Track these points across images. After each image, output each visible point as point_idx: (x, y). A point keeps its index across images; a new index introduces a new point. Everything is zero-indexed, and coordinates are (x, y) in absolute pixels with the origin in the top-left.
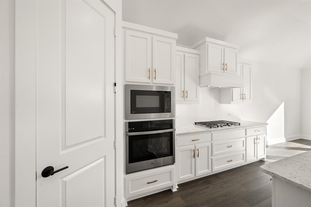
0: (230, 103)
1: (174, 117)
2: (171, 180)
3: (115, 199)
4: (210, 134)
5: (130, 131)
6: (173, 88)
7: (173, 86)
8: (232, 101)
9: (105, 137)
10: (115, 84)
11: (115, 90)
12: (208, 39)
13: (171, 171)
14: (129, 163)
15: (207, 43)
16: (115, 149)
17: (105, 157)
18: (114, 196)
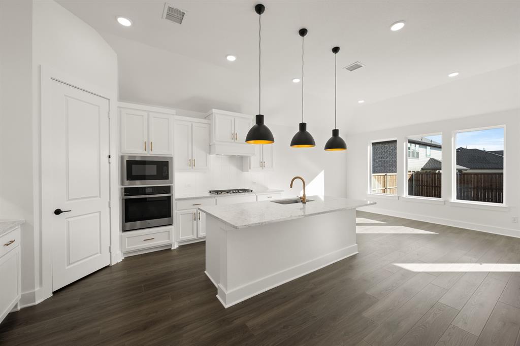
0: (248, 171)
1: (172, 183)
2: (169, 239)
3: (110, 248)
4: (214, 199)
5: (125, 195)
6: (171, 158)
7: (171, 156)
8: (250, 168)
9: (100, 197)
10: (110, 157)
11: (109, 161)
12: (214, 111)
13: (169, 231)
14: (126, 222)
15: (214, 114)
16: (110, 208)
17: (100, 212)
18: (109, 245)
